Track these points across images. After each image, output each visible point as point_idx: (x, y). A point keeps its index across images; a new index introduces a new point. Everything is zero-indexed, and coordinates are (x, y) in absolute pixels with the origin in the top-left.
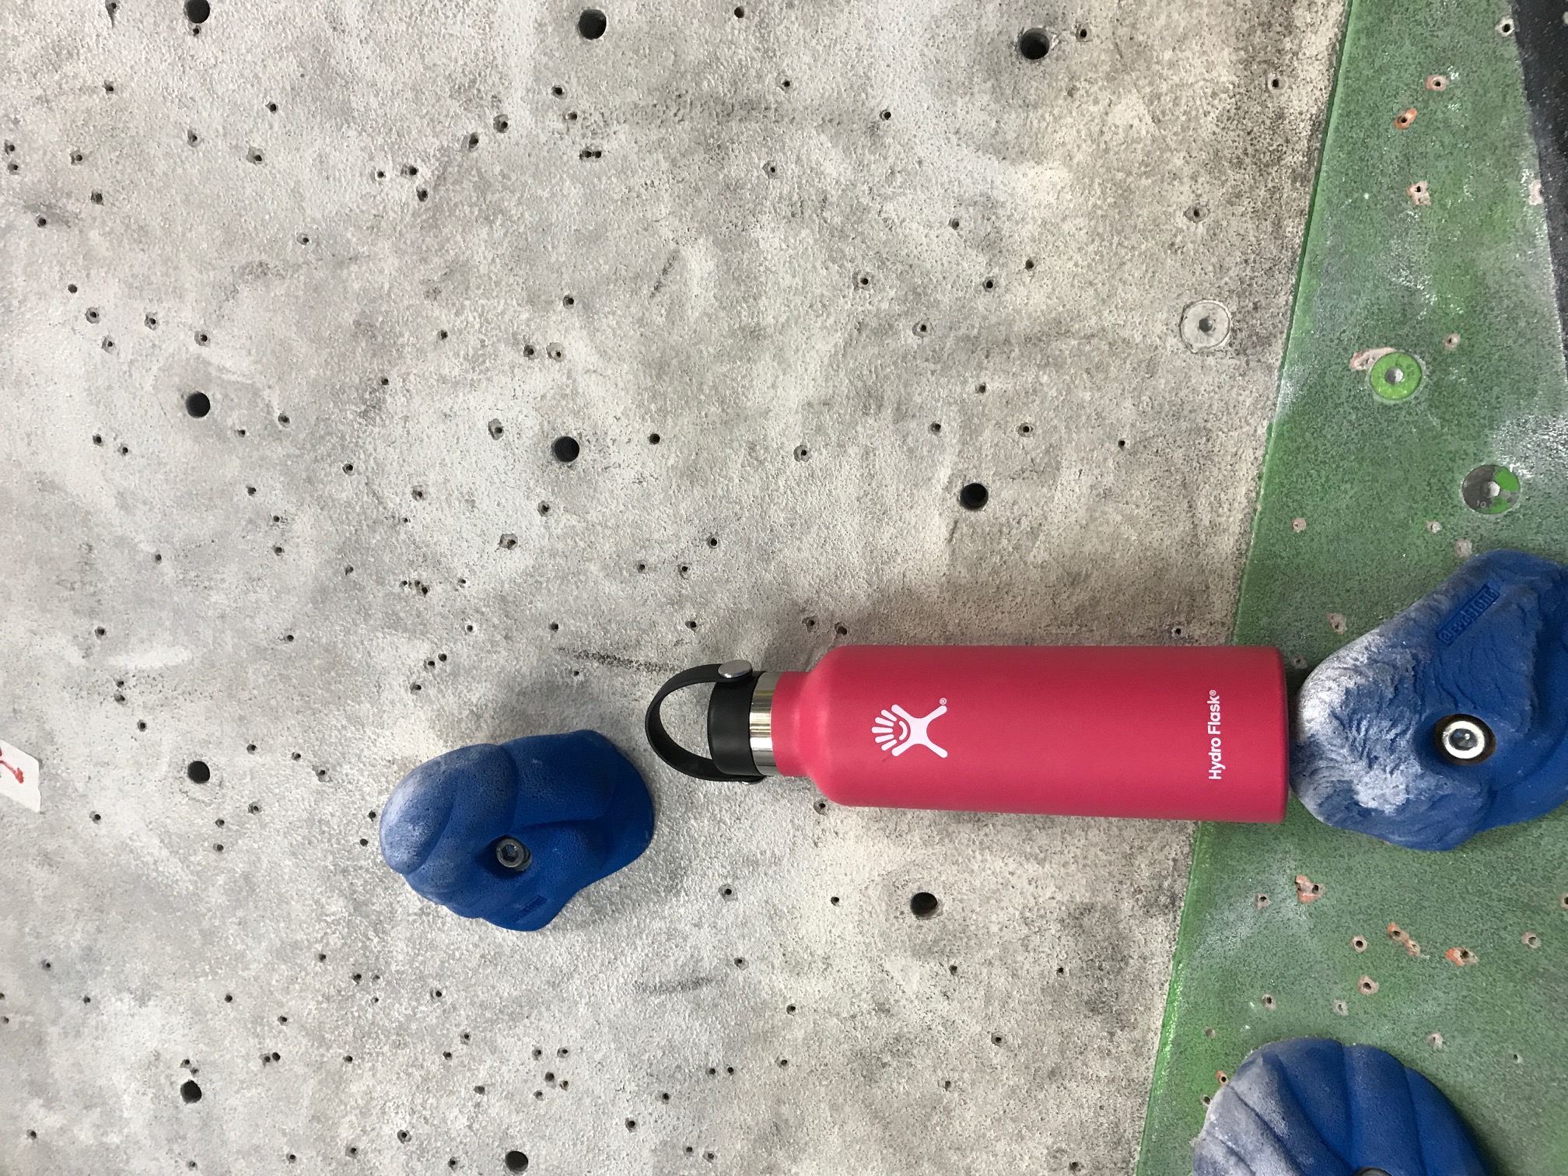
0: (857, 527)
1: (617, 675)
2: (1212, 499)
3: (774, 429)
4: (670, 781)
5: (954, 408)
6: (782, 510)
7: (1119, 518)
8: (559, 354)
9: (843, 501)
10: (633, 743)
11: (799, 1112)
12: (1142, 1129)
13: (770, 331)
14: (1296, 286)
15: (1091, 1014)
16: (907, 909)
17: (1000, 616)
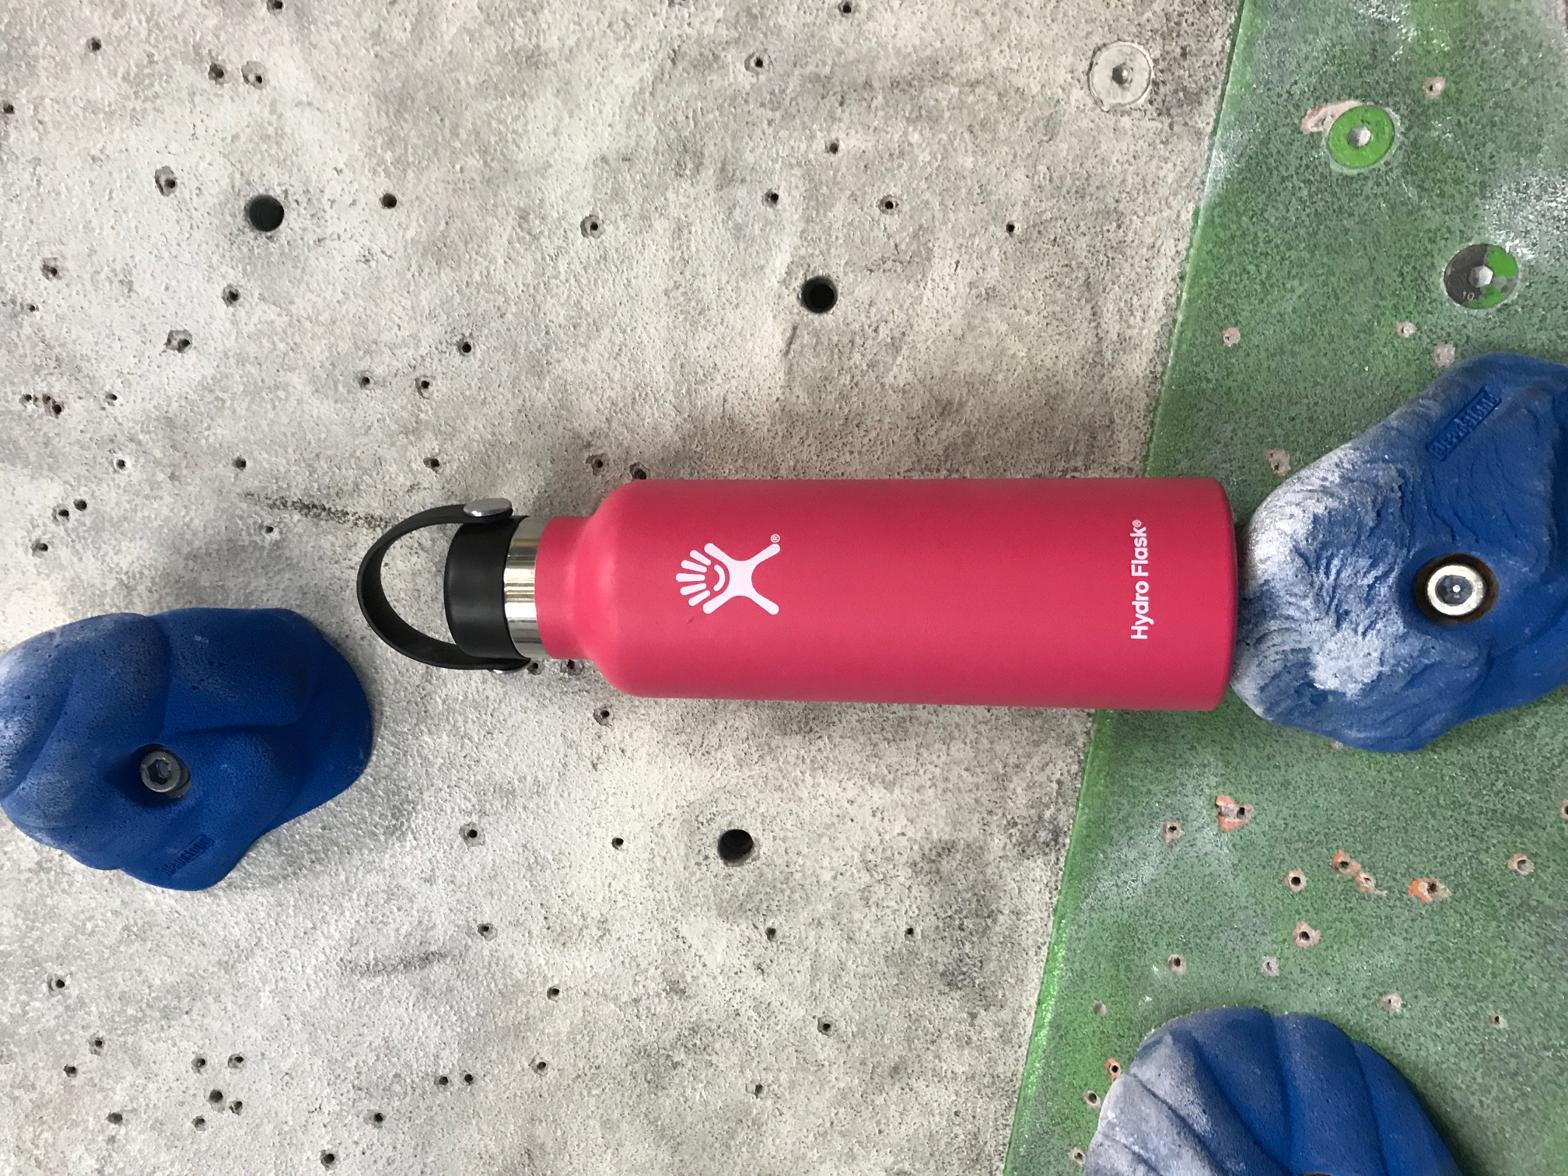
0: (664, 333)
1: (325, 533)
2: (1122, 304)
3: (553, 193)
4: (396, 681)
5: (797, 171)
6: (562, 305)
7: (1004, 328)
8: (259, 79)
9: (646, 295)
10: (346, 627)
11: (559, 1133)
12: (1007, 1141)
13: (553, 57)
14: (1235, 28)
15: (947, 989)
16: (714, 852)
17: (848, 457)
